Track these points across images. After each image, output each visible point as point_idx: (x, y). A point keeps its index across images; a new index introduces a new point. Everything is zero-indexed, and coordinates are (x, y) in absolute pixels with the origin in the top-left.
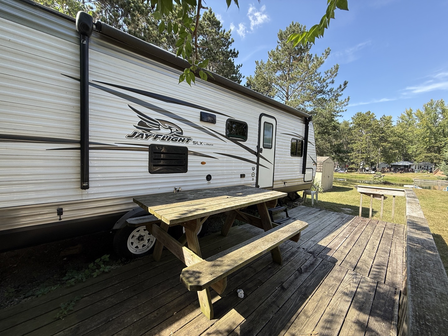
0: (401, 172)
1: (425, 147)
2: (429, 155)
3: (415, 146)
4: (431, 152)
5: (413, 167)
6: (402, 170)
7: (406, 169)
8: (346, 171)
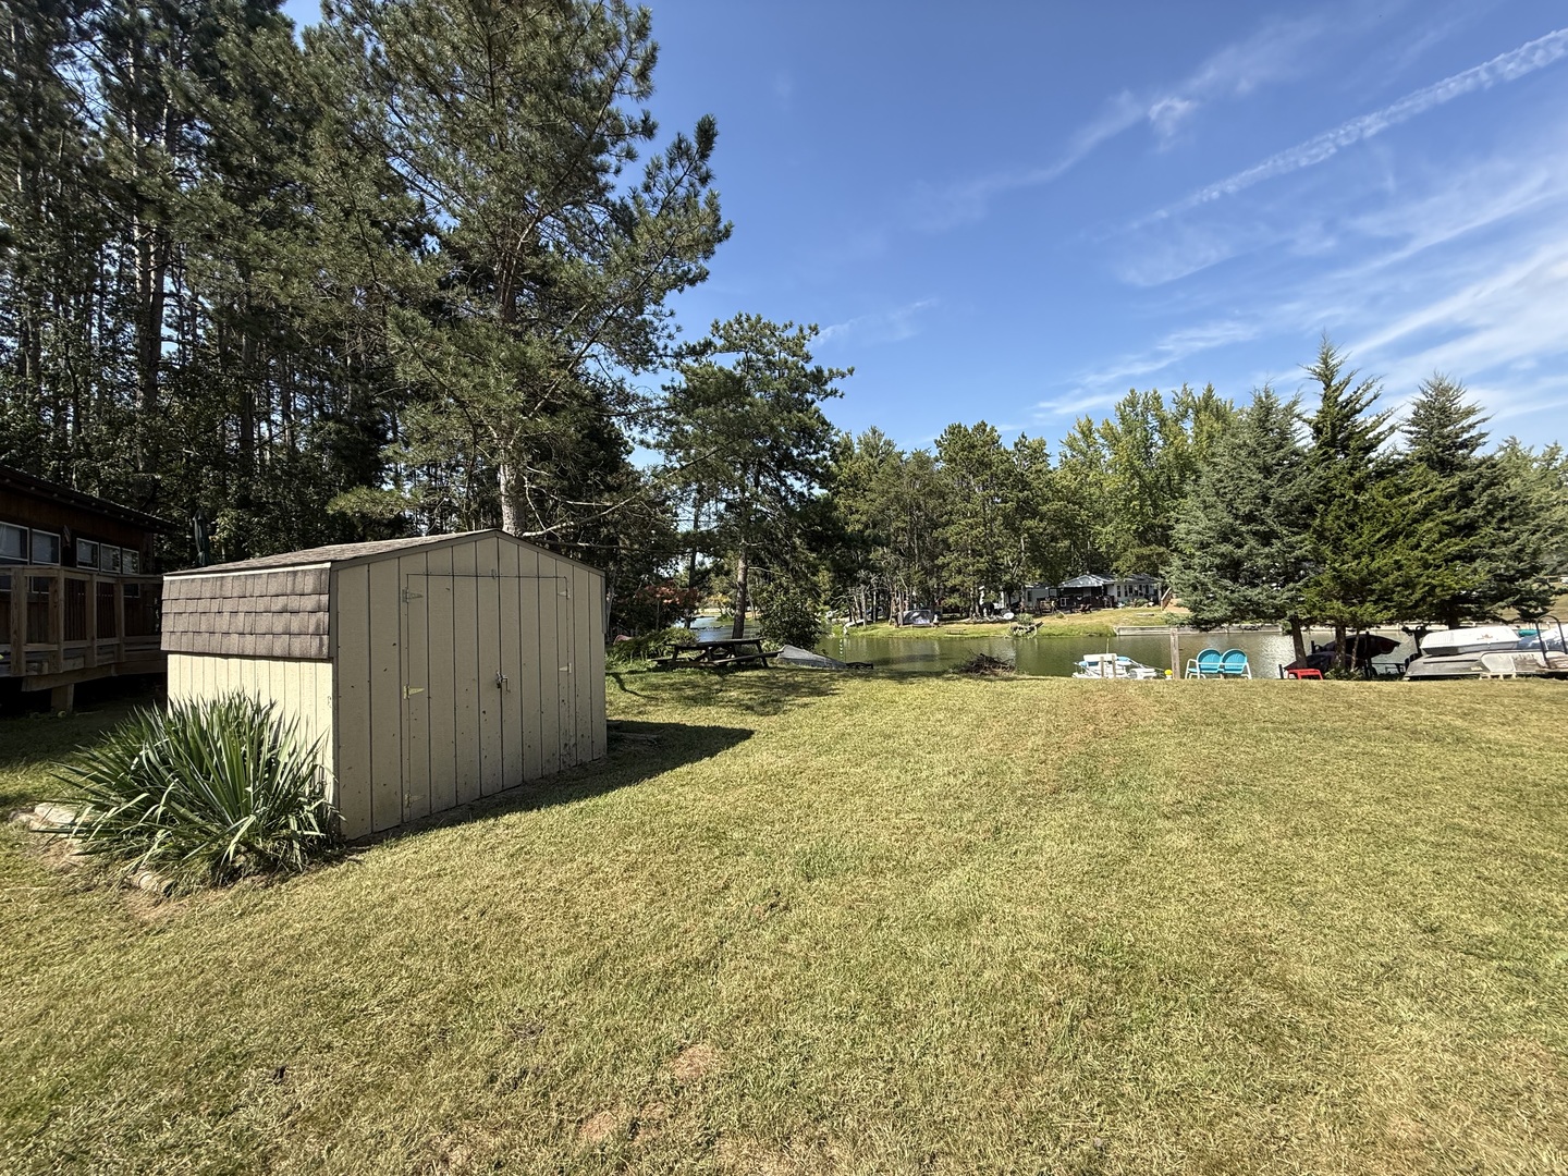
0: (1084, 611)
1: (1134, 527)
2: (1145, 551)
3: (1109, 528)
4: (1149, 543)
5: (1113, 592)
6: (1086, 601)
7: (1096, 599)
8: (935, 621)
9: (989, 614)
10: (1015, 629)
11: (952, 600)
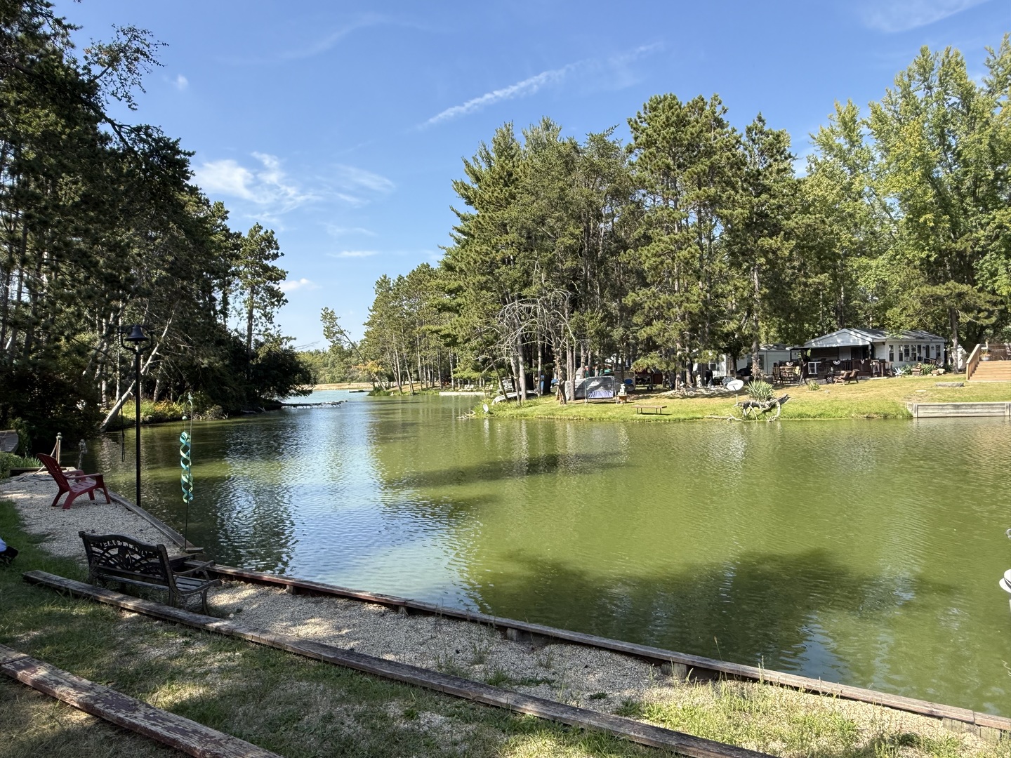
0: (848, 379)
7: (861, 364)
8: (622, 392)
9: (704, 383)
10: (746, 406)
11: (649, 361)
